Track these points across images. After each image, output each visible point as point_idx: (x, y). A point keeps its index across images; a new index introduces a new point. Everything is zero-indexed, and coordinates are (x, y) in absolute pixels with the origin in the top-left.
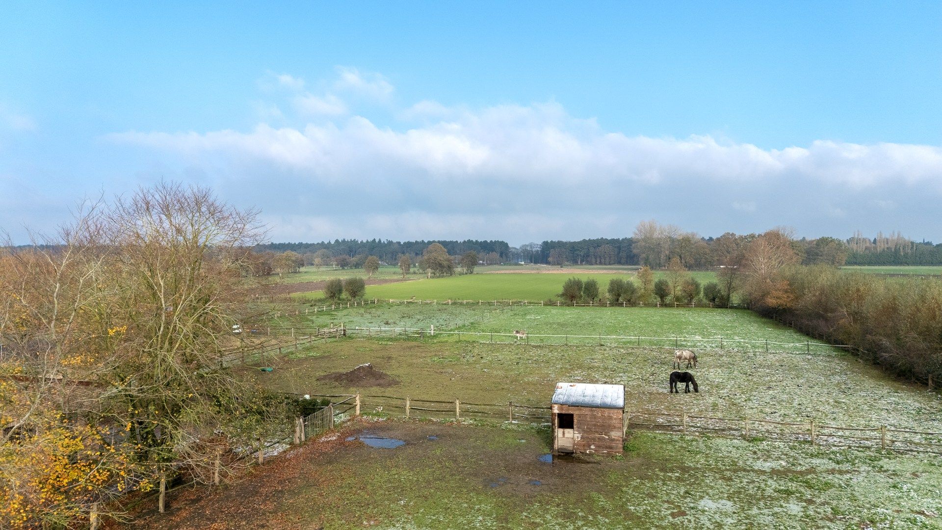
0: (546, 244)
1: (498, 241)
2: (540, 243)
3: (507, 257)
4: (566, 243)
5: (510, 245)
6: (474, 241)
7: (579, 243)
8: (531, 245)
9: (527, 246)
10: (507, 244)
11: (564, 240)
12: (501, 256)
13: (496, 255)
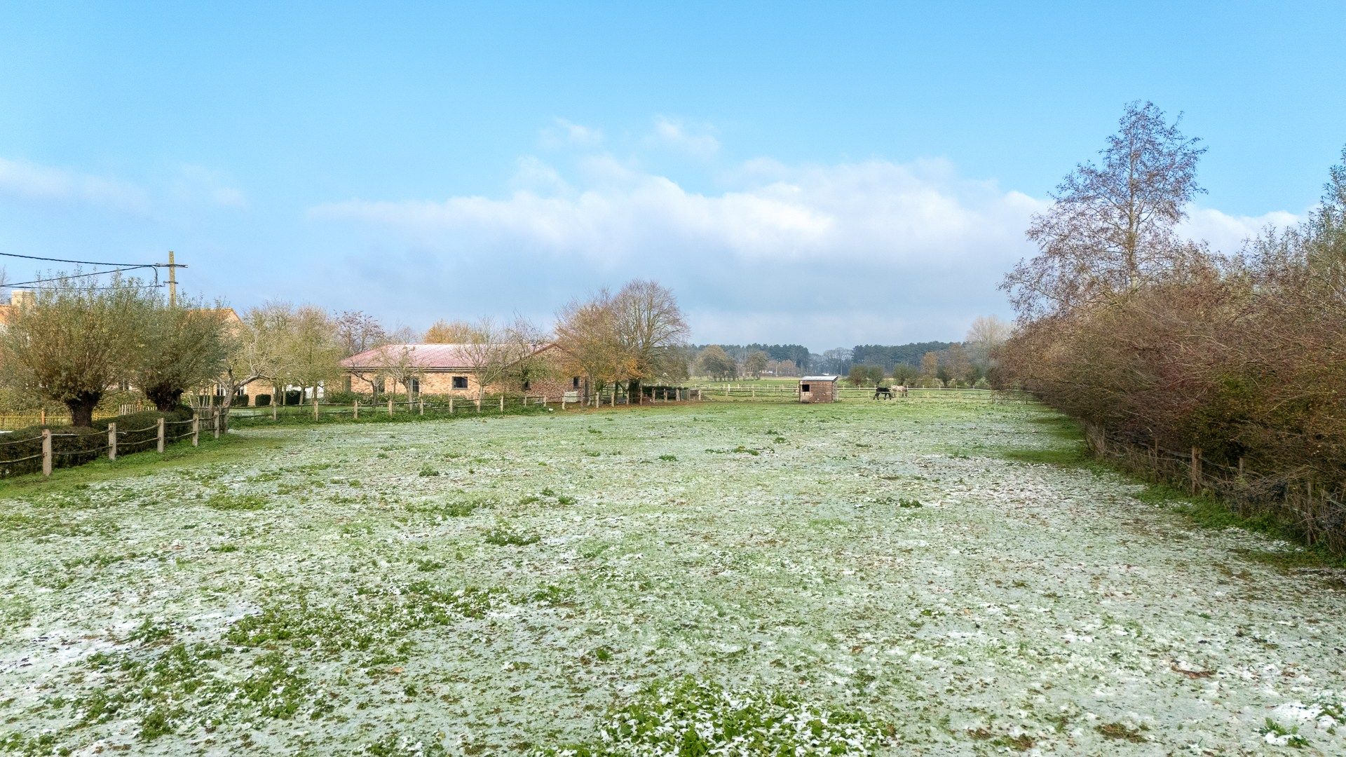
0: (859, 349)
1: (794, 346)
2: (851, 347)
3: (806, 366)
4: (886, 348)
5: (810, 351)
6: (762, 345)
7: (903, 347)
8: (839, 352)
9: (834, 352)
10: (806, 349)
11: (884, 344)
12: (798, 365)
13: (790, 364)
